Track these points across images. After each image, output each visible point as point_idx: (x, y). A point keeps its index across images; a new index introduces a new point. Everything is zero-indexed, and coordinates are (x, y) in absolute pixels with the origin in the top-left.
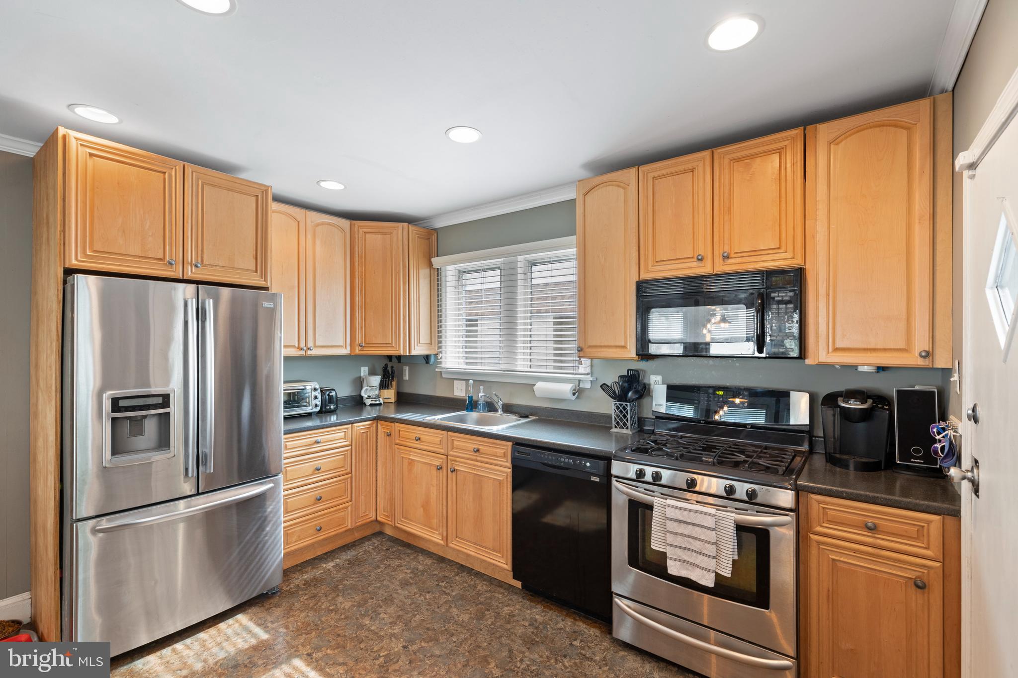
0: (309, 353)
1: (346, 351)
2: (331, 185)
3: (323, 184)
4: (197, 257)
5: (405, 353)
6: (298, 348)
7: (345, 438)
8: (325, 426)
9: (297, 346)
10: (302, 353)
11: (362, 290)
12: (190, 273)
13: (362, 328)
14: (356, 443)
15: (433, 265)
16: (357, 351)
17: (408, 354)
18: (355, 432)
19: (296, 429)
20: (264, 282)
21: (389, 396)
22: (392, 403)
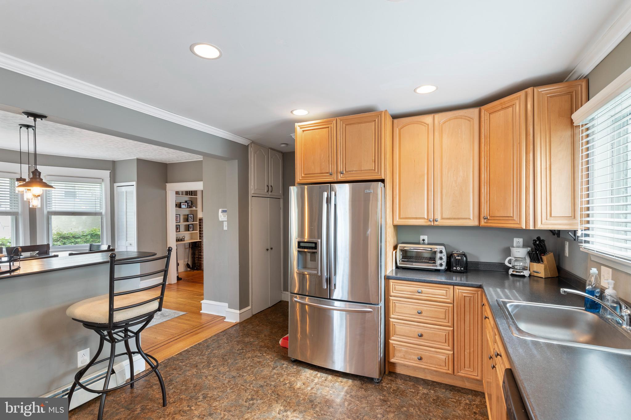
0: (436, 223)
1: (476, 223)
2: (426, 89)
3: (419, 91)
4: (343, 167)
5: (528, 226)
6: (427, 219)
7: (446, 296)
8: (426, 281)
9: (426, 217)
10: (429, 223)
11: (487, 168)
12: (340, 178)
13: (487, 202)
14: (457, 303)
15: (573, 123)
16: (483, 223)
17: (531, 228)
18: (456, 293)
19: (401, 278)
20: (380, 176)
21: (538, 270)
22: (542, 278)
